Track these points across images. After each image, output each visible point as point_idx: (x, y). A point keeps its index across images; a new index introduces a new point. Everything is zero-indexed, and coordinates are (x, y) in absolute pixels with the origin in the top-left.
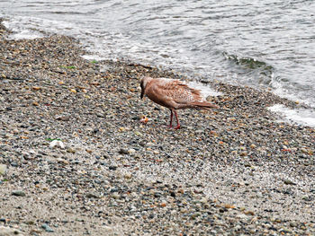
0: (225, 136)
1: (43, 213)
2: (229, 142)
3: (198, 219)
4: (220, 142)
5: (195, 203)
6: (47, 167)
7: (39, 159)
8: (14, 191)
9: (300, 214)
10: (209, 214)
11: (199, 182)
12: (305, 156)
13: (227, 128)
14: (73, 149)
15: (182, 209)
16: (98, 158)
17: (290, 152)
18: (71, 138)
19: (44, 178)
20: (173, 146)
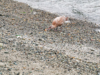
0: (73, 35)
1: (14, 59)
2: (74, 37)
3: (63, 62)
4: (71, 37)
5: (63, 56)
6: (16, 44)
7: (13, 42)
8: (5, 52)
9: (96, 60)
10: (67, 60)
11: (64, 50)
12: (98, 42)
13: (73, 33)
14: (24, 39)
15: (59, 58)
16: (32, 42)
17: (93, 40)
18: (24, 35)
19: (15, 48)
20: (56, 38)
